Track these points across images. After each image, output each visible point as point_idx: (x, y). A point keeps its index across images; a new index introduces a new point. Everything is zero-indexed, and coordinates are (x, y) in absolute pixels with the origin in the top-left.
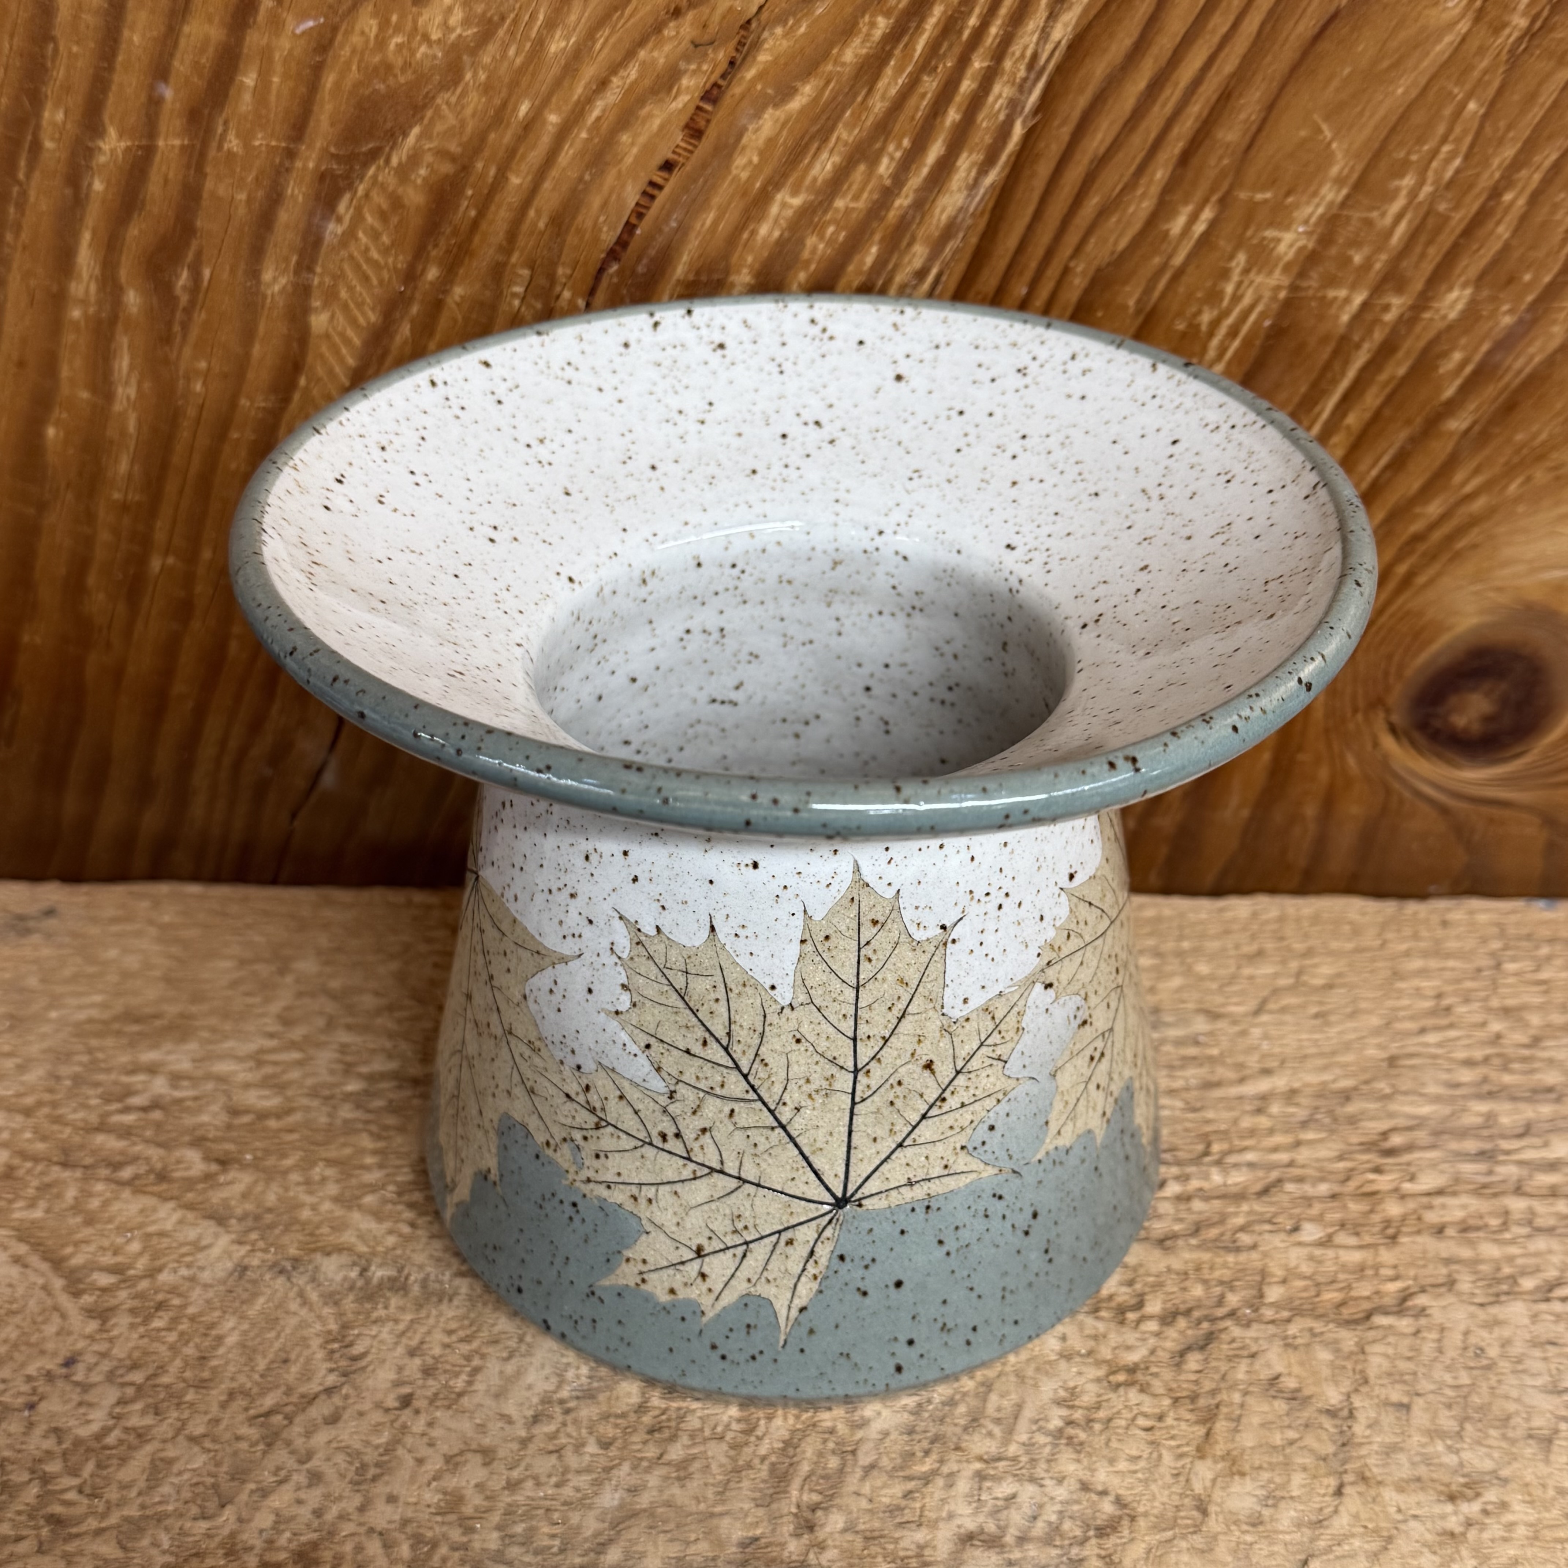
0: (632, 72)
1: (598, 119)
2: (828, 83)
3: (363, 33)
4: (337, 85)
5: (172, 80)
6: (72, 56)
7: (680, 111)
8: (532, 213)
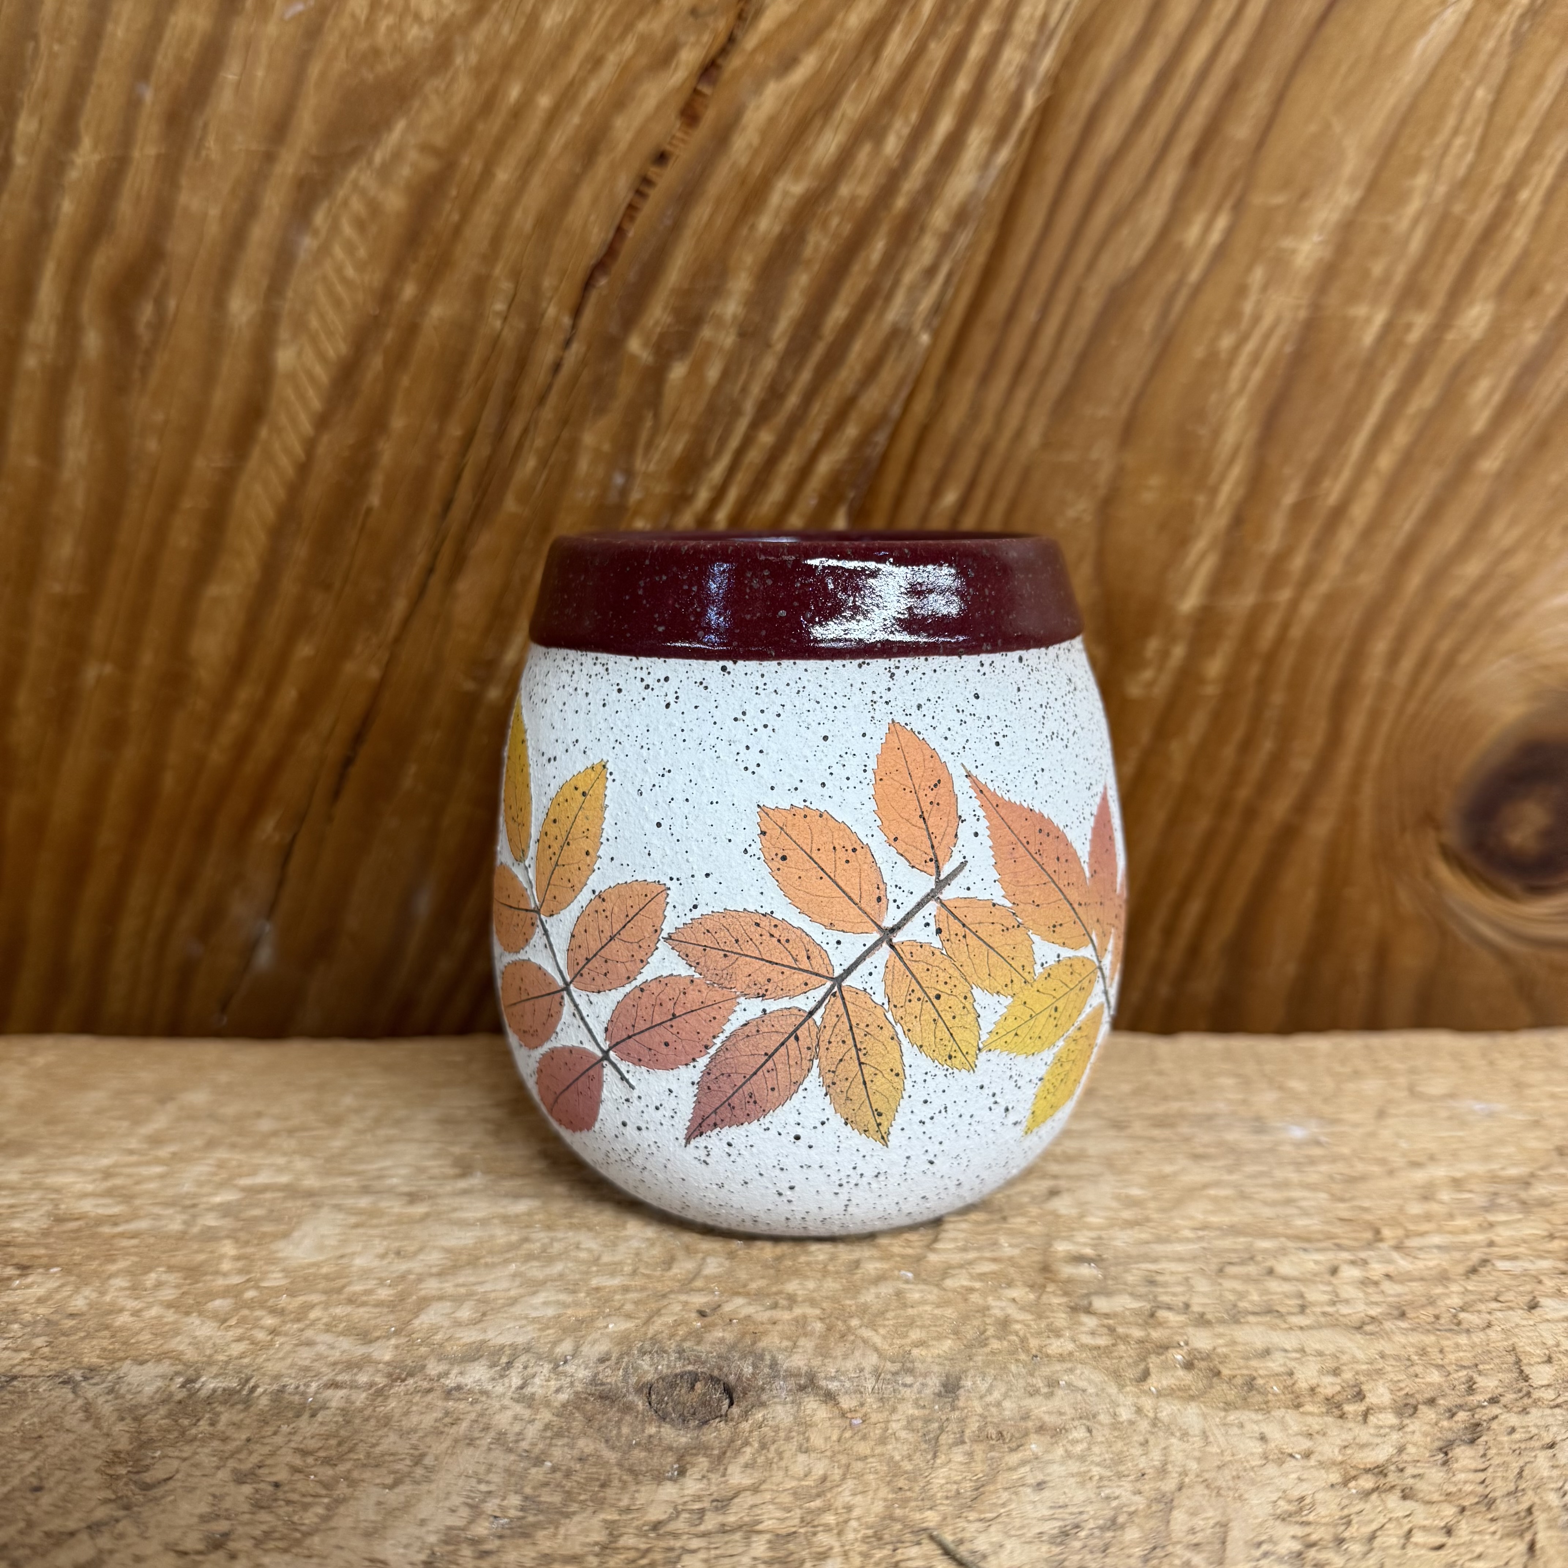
0: (629, 47)
1: (592, 102)
2: (832, 51)
3: (353, 16)
4: (323, 75)
5: (153, 78)
6: (53, 56)
7: (678, 90)
8: (518, 215)
